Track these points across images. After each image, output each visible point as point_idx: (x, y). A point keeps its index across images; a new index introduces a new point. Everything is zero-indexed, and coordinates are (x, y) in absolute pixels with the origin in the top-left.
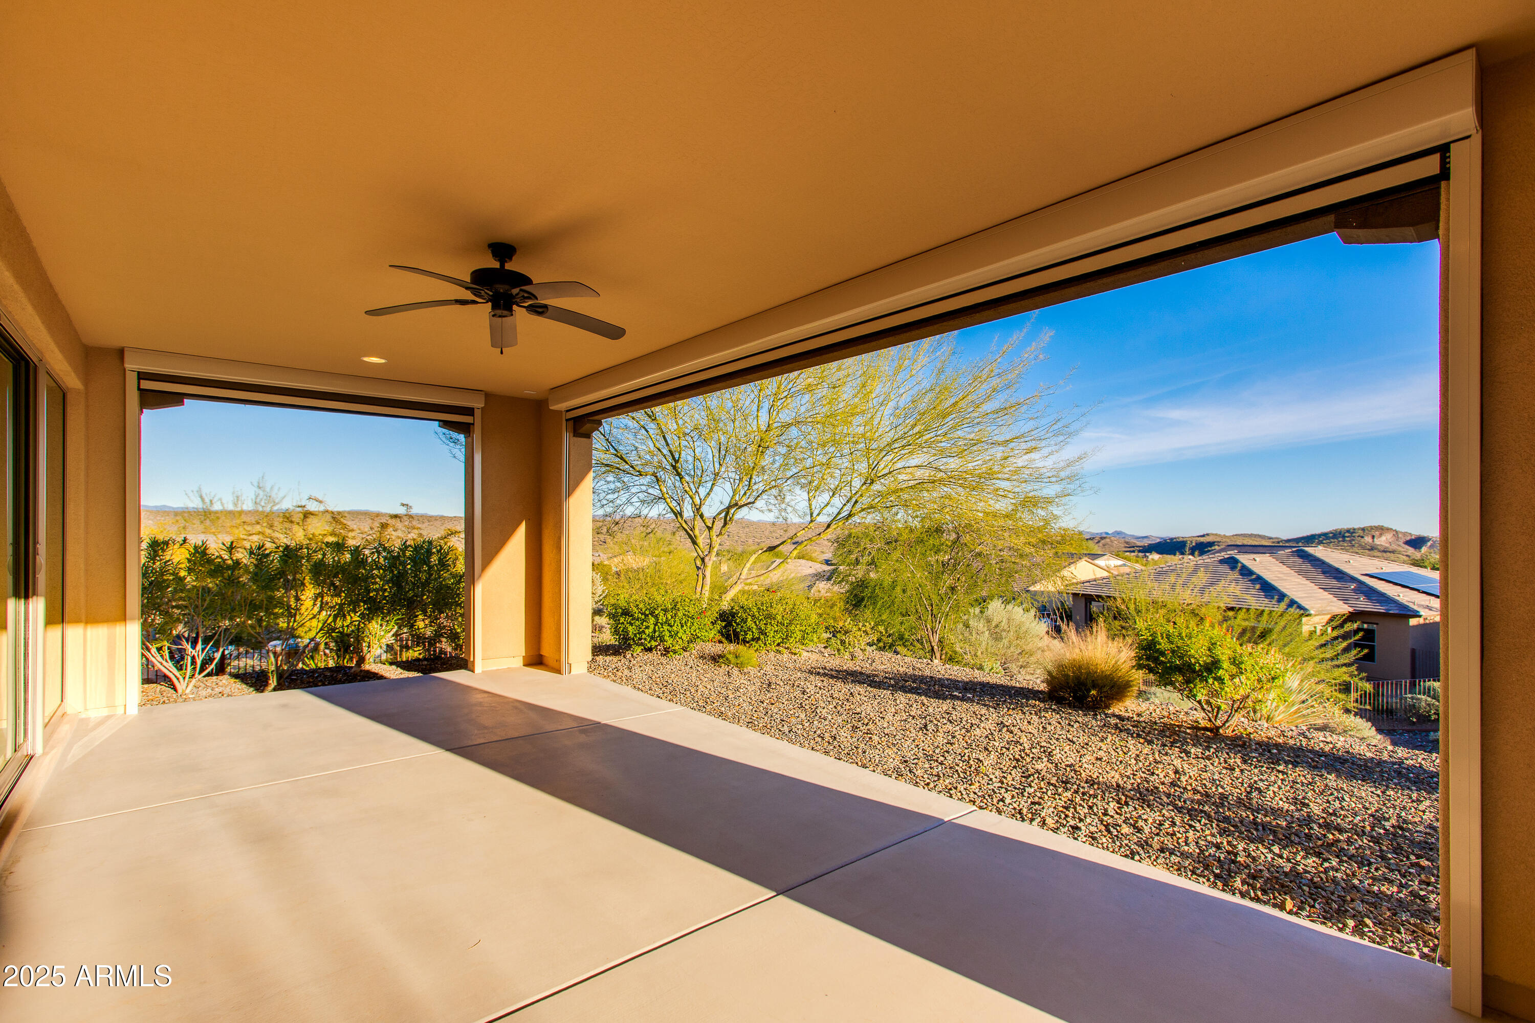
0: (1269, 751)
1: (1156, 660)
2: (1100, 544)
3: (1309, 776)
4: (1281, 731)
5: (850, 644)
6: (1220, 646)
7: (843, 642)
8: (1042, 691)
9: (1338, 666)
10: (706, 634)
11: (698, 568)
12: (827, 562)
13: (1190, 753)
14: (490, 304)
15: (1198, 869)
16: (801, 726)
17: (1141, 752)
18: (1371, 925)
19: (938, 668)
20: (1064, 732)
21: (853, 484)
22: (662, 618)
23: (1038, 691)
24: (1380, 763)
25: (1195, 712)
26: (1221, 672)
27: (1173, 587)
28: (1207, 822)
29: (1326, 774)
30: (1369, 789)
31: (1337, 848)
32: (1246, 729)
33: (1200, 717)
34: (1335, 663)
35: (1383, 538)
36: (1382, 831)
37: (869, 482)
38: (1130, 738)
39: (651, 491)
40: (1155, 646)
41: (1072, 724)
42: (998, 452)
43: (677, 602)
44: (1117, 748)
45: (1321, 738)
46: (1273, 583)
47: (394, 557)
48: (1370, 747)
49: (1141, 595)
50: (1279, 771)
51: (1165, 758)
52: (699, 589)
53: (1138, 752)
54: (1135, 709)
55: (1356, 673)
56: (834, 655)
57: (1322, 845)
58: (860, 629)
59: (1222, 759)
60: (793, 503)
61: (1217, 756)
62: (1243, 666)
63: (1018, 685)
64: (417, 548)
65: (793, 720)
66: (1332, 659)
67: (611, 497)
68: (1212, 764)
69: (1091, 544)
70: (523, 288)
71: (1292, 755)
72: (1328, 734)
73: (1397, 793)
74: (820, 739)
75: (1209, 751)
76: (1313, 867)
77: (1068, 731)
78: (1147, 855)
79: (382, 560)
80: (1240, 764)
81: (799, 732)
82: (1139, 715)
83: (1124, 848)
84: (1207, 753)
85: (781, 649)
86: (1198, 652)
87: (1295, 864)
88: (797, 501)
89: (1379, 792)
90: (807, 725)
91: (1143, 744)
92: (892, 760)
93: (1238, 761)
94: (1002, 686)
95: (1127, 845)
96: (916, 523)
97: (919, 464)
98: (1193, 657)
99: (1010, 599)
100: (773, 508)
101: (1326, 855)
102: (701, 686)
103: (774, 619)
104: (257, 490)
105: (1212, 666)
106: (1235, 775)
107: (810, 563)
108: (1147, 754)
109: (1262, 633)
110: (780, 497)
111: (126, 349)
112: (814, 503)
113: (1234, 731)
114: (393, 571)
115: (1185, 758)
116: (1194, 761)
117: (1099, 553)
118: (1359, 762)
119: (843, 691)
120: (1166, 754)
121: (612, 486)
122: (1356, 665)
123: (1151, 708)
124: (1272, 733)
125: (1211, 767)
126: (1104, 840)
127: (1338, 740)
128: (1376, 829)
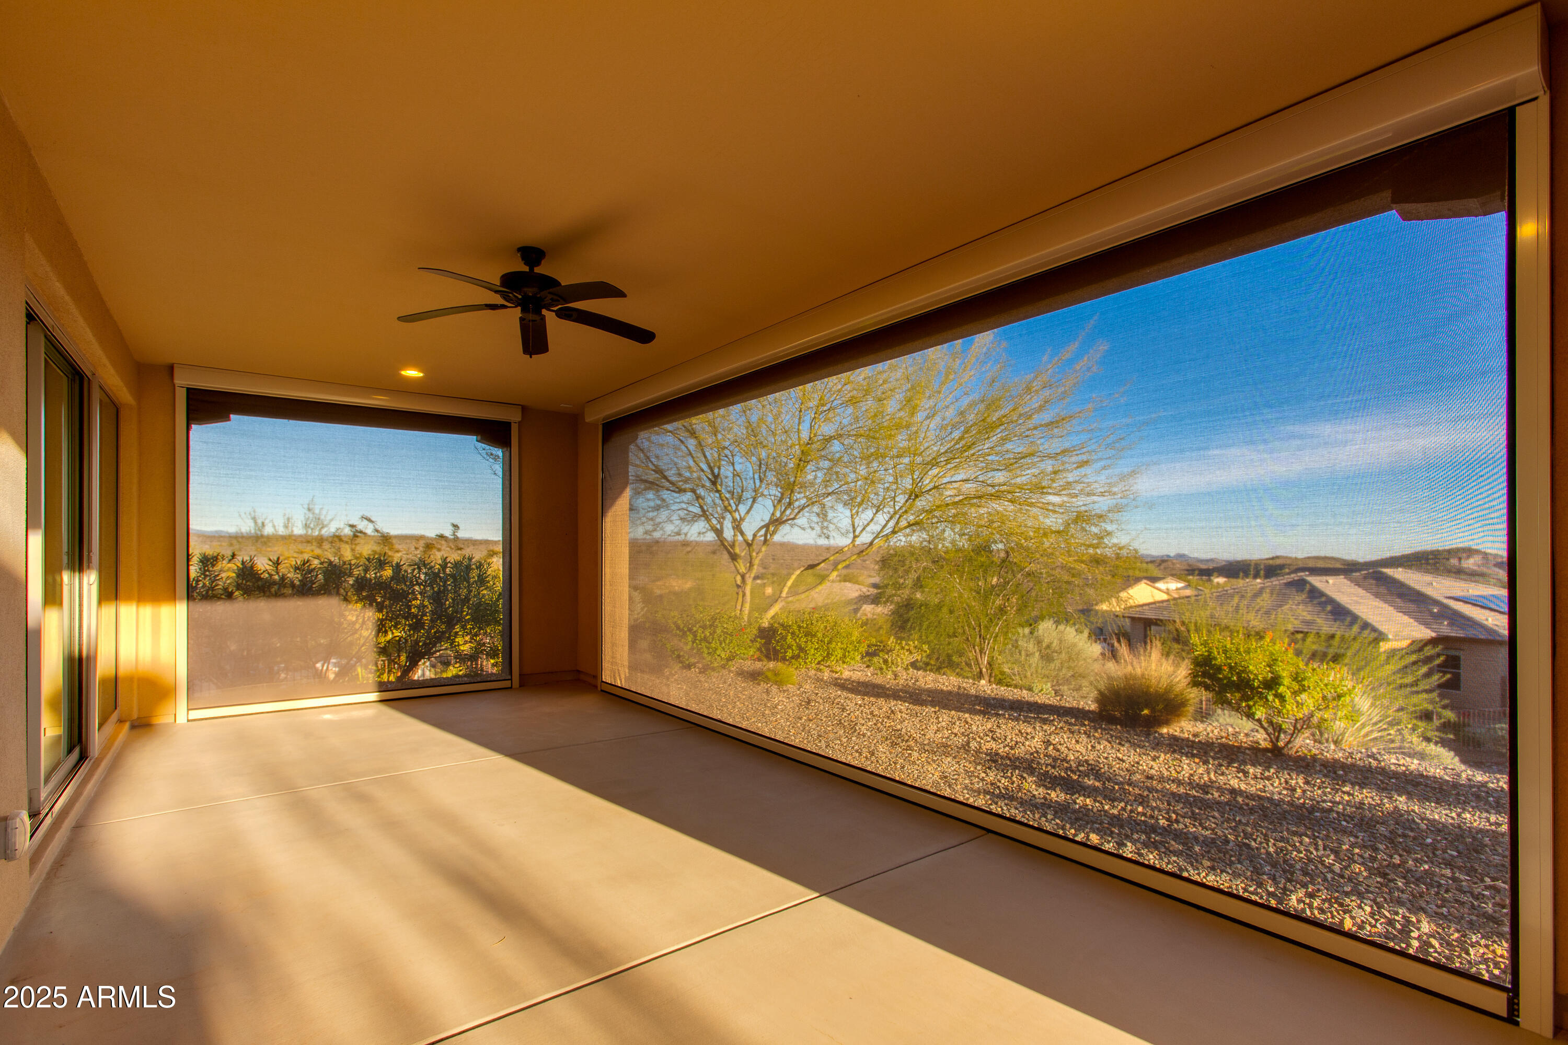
0: (1335, 773)
1: (1212, 677)
2: (1162, 567)
3: (1377, 798)
4: (1349, 753)
5: (893, 663)
6: (1281, 662)
7: (885, 661)
8: (1093, 711)
9: (1417, 692)
10: (745, 651)
11: (738, 586)
12: (875, 586)
13: (1248, 773)
14: (519, 308)
15: (1251, 886)
16: (839, 742)
17: (1195, 772)
18: (1437, 945)
19: (985, 687)
20: (1114, 751)
21: (897, 499)
22: (700, 635)
23: (1089, 711)
24: (1455, 785)
25: (1256, 734)
26: (1281, 689)
27: (1237, 609)
28: (1263, 840)
29: (1396, 796)
30: (1443, 812)
31: (1404, 869)
32: (1310, 751)
33: (1262, 738)
34: (1414, 689)
35: (1471, 561)
36: (1455, 853)
37: (913, 497)
38: (1184, 758)
39: (691, 509)
40: (1211, 662)
41: (1123, 743)
42: (1048, 466)
43: (716, 619)
44: (1170, 767)
45: (1393, 761)
46: (1348, 606)
47: (434, 573)
48: (1447, 771)
49: (1202, 616)
50: (1344, 792)
51: (1221, 778)
52: (739, 607)
53: (1192, 772)
54: (1191, 730)
55: (1437, 699)
56: (877, 674)
57: (1388, 866)
58: (903, 648)
59: (1283, 780)
60: (835, 521)
61: (1277, 777)
62: (1306, 683)
63: (1067, 705)
64: (457, 565)
65: (831, 736)
66: (1412, 685)
67: (651, 515)
68: (1272, 785)
69: (1151, 566)
70: (551, 290)
71: (1360, 777)
72: (1400, 757)
73: (1473, 815)
74: (857, 755)
75: (1269, 772)
76: (1376, 887)
77: (1118, 751)
78: (1196, 872)
79: (423, 577)
80: (1302, 785)
81: (836, 747)
82: (1195, 735)
83: (1172, 864)
84: (1267, 774)
85: (822, 667)
86: (1257, 669)
87: (1357, 884)
88: (839, 518)
89: (1454, 815)
90: (845, 740)
91: (1198, 764)
92: (931, 776)
93: (1301, 781)
94: (1050, 705)
95: (1175, 862)
96: (963, 543)
97: (965, 478)
98: (1252, 673)
99: (1062, 618)
100: (815, 526)
101: (1391, 876)
102: (738, 703)
103: (815, 636)
104: (307, 512)
105: (1272, 683)
106: (1296, 796)
107: (857, 587)
108: (1202, 774)
109: (1334, 657)
110: (823, 515)
111: (175, 365)
112: (857, 521)
113: (1297, 752)
114: (433, 588)
115: (1243, 778)
116: (1252, 782)
117: (1160, 575)
118: (1433, 785)
119: (884, 709)
120: (1223, 774)
121: (652, 504)
122: (1438, 691)
123: (1209, 729)
124: (1339, 755)
125: (1271, 788)
126: (1151, 856)
127: (1412, 763)
128: (1449, 851)
